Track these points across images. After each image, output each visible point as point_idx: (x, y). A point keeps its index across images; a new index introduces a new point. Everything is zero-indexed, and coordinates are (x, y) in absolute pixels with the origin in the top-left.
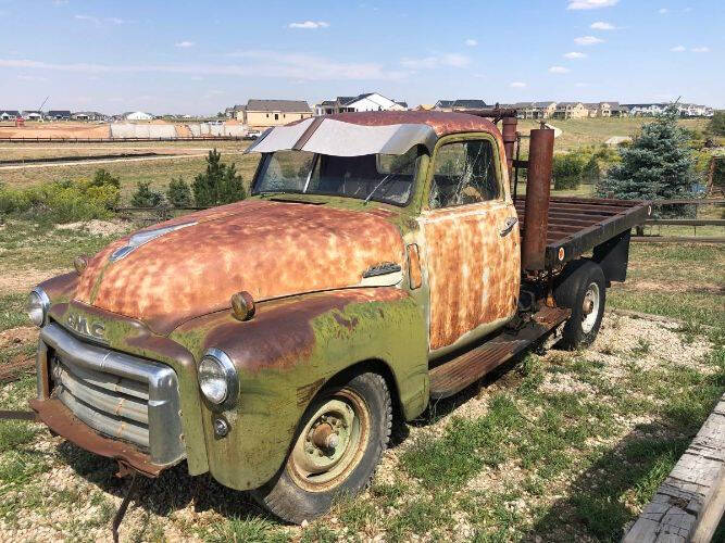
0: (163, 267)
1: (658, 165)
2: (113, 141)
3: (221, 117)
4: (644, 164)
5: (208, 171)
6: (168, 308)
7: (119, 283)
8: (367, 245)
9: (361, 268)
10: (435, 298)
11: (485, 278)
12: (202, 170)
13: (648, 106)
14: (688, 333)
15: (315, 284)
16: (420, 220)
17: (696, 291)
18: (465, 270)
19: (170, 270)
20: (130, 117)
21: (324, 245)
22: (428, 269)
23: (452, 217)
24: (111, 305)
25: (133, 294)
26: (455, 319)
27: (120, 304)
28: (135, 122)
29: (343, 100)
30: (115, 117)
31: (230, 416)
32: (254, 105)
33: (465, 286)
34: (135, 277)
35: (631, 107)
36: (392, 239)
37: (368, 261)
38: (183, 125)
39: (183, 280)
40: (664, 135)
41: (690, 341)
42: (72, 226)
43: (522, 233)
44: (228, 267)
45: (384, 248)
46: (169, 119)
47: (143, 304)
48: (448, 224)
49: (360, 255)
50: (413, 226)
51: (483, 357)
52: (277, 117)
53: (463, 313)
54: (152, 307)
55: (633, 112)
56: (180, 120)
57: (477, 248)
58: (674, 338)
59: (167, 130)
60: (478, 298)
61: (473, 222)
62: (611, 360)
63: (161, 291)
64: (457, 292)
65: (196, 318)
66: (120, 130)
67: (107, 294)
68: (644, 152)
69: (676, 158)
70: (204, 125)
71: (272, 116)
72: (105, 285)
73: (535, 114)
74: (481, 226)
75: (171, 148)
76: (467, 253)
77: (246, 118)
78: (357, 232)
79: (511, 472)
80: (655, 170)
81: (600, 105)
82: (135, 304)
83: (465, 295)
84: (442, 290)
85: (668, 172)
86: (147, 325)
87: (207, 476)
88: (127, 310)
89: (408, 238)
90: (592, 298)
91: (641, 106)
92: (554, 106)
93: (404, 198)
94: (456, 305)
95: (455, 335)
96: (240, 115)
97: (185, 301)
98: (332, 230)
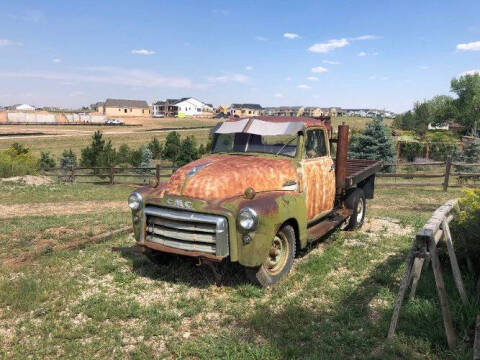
0: (214, 179)
1: (375, 145)
2: (10, 124)
3: (85, 110)
4: (368, 144)
5: (93, 145)
6: (217, 195)
7: (196, 185)
8: (284, 173)
9: (283, 182)
10: (307, 198)
11: (324, 190)
12: (88, 144)
13: (358, 110)
14: (403, 223)
15: (267, 188)
16: (302, 163)
17: (401, 209)
18: (317, 186)
19: (217, 180)
20: (18, 108)
21: (269, 172)
22: (305, 184)
23: (312, 162)
24: (193, 194)
25: (203, 189)
26: (314, 207)
27: (196, 194)
28: (25, 112)
29: (170, 101)
30: (7, 108)
31: (252, 235)
32: (111, 103)
33: (317, 194)
34: (202, 183)
35: (348, 111)
36: (292, 170)
37: (285, 179)
38: (60, 115)
39: (222, 184)
40: (378, 128)
41: (404, 227)
42: (13, 179)
43: (336, 172)
44: (237, 180)
45: (290, 174)
46: (49, 110)
47: (207, 193)
48: (311, 165)
49: (282, 177)
50: (300, 166)
51: (324, 227)
52: (126, 111)
53: (317, 205)
54: (212, 194)
55: (350, 114)
56: (56, 111)
57: (321, 177)
58: (397, 226)
59: (50, 118)
60: (321, 200)
61: (319, 165)
62: (371, 235)
63: (214, 188)
64: (315, 195)
65: (228, 199)
66: (13, 117)
67: (190, 190)
68: (368, 137)
69: (384, 141)
70: (76, 116)
71: (123, 110)
72: (188, 186)
73: (292, 114)
74: (322, 167)
75: (54, 130)
76: (318, 179)
77: (104, 110)
78: (280, 167)
79: (343, 271)
80: (374, 147)
81: (330, 109)
82: (204, 194)
83: (318, 198)
84: (310, 194)
85: (381, 149)
86: (209, 203)
87: (237, 263)
88: (201, 196)
89: (298, 170)
90: (360, 206)
91: (354, 110)
92: (302, 109)
93: (293, 154)
94: (314, 201)
95: (314, 215)
96: (101, 109)
97: (223, 192)
98: (271, 166)
